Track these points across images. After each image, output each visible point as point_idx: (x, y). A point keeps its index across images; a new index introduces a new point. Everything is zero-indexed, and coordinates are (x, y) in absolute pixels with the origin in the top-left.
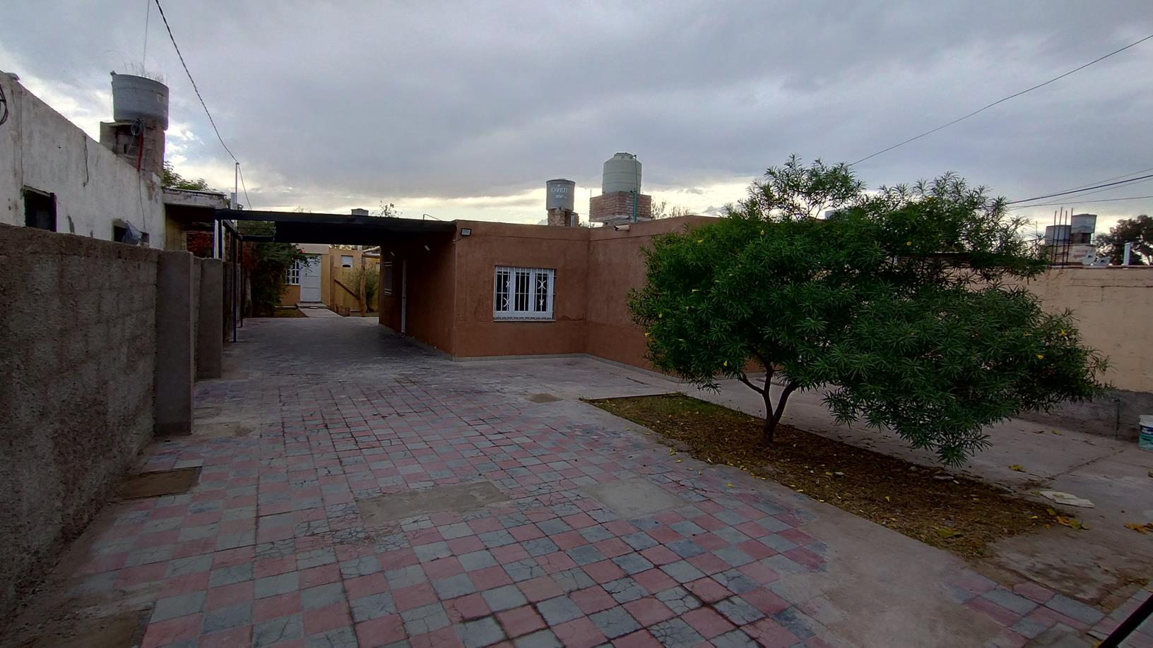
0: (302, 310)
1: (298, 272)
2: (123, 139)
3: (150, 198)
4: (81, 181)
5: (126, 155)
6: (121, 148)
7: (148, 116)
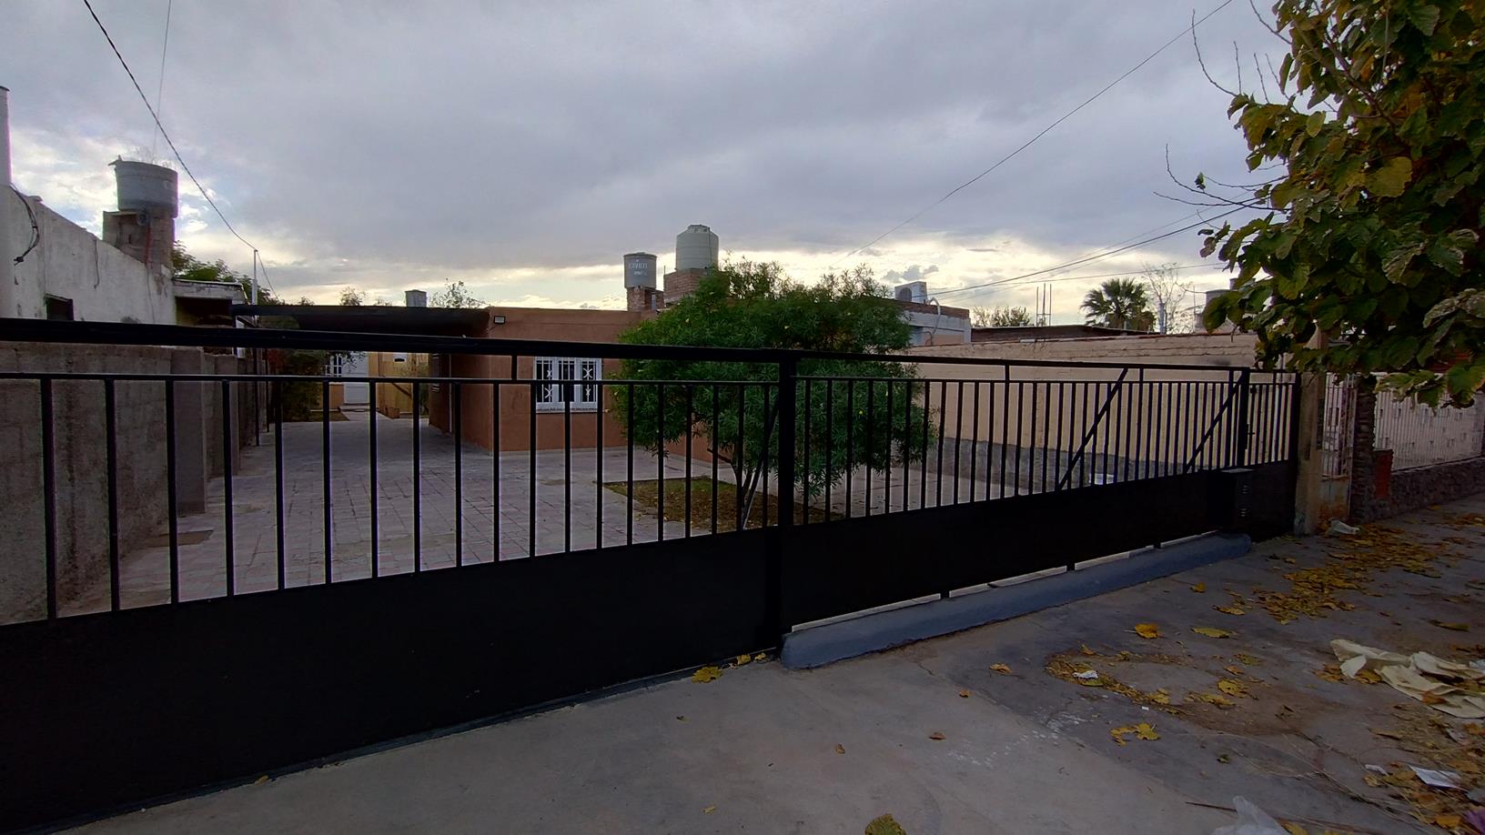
0: (344, 413)
1: (340, 368)
2: (128, 229)
3: (159, 292)
4: (92, 283)
5: (132, 247)
6: (126, 238)
7: (156, 205)
